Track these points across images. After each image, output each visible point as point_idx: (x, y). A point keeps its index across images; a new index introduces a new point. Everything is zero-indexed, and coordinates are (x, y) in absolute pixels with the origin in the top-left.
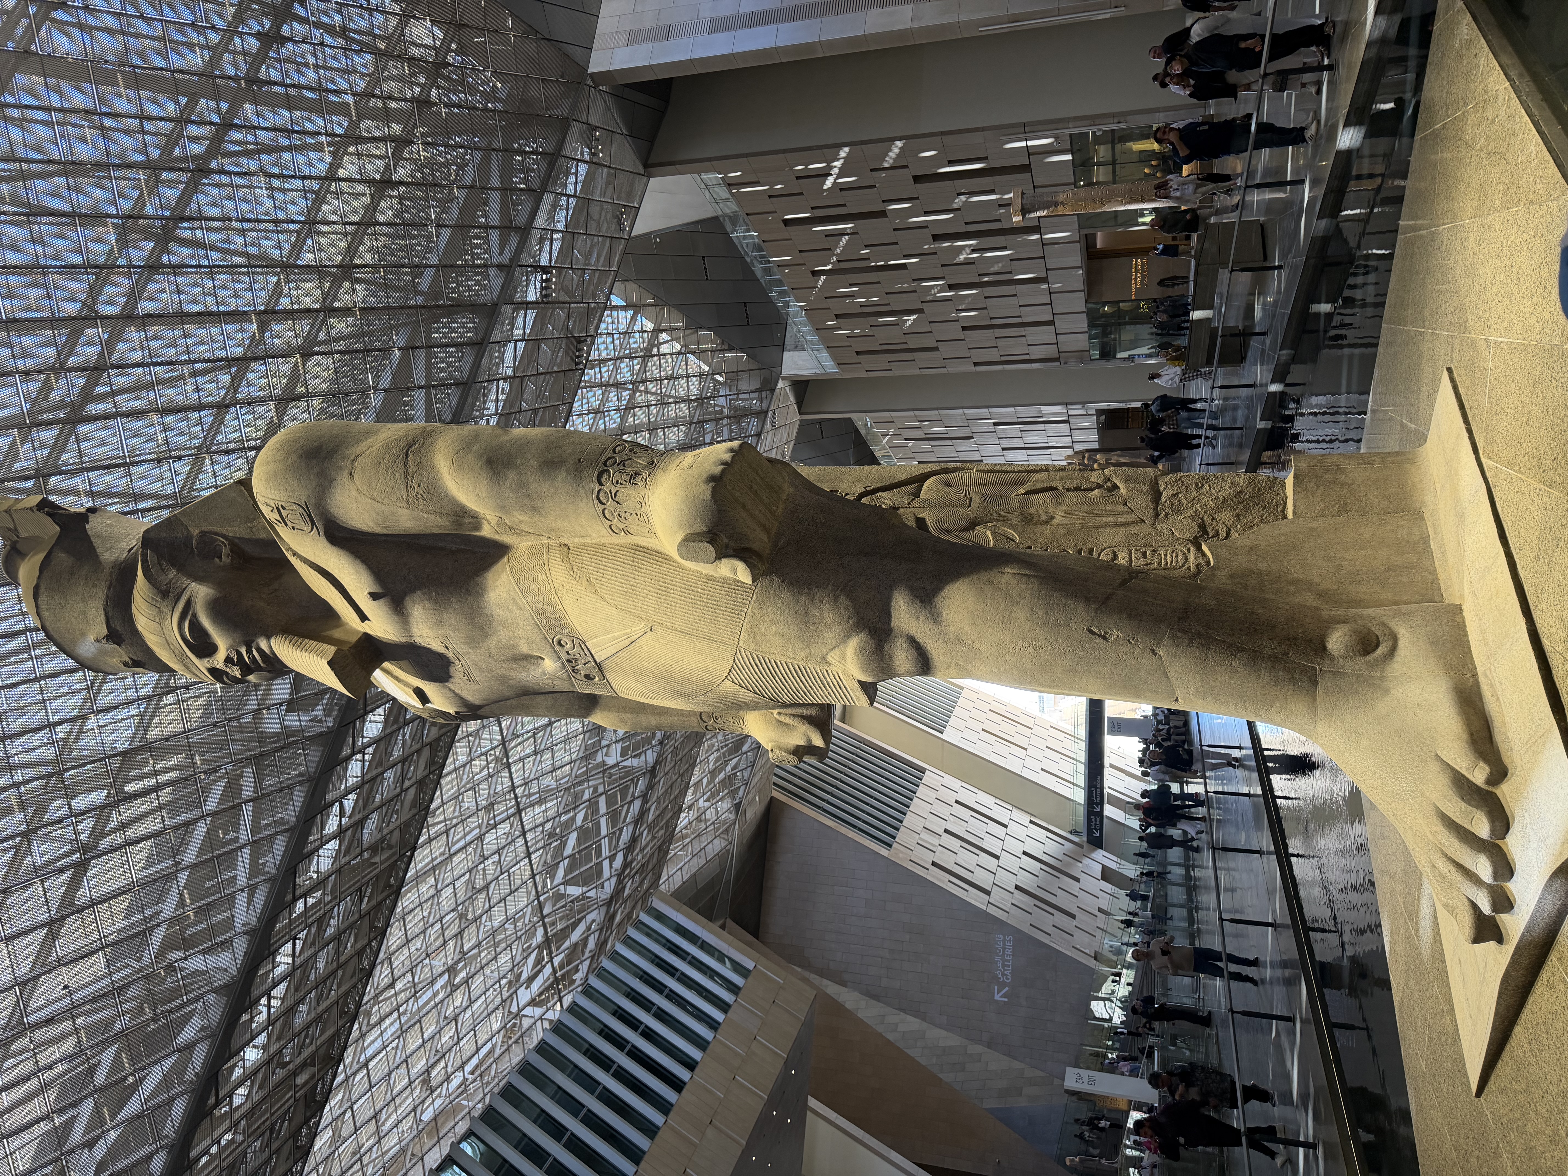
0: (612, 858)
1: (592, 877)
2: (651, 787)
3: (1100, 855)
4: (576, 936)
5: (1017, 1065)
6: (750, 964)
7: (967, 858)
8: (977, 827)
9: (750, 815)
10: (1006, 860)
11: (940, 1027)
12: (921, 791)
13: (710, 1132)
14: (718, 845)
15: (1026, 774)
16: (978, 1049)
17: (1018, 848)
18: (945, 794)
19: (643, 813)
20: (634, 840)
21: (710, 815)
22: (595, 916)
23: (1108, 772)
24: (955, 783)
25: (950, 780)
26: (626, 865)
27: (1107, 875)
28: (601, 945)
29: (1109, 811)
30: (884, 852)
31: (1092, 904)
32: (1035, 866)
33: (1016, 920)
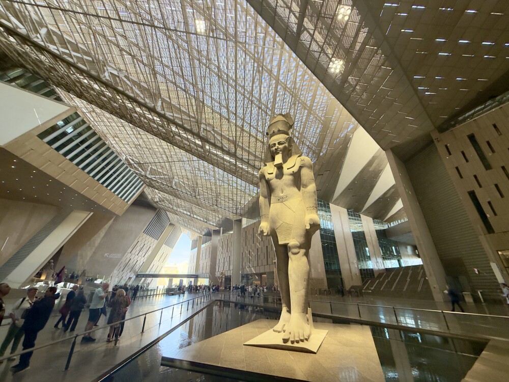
0: (155, 178)
1: (151, 173)
2: (168, 186)
3: (135, 277)
4: (140, 169)
5: (88, 258)
6: (129, 203)
7: (138, 248)
8: (144, 251)
9: (155, 204)
10: (137, 256)
11: (101, 241)
12: (153, 239)
13: (95, 192)
14: (150, 197)
15: (154, 261)
16: (93, 250)
17: (139, 259)
18: (152, 244)
19: (163, 185)
20: (158, 182)
21: (156, 196)
22: (143, 173)
23: (151, 278)
24: (154, 247)
25: (155, 245)
26: (153, 180)
27: (130, 278)
28: (137, 173)
29: (143, 279)
30: (143, 231)
31: (124, 275)
32: (134, 263)
33: (124, 259)
